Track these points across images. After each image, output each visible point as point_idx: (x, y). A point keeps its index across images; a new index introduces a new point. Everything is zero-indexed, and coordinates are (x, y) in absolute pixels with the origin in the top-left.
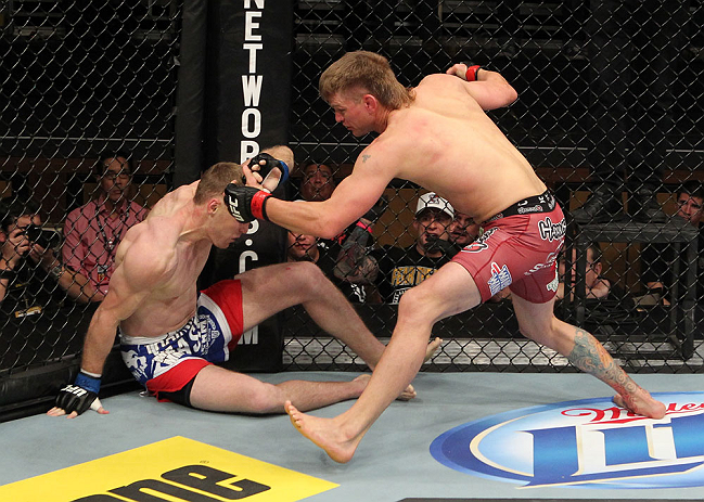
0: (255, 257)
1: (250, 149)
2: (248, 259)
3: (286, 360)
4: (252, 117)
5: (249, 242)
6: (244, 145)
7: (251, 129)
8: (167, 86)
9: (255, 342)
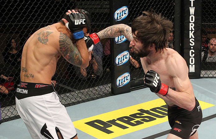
0: (193, 51)
1: (192, 25)
2: (192, 52)
3: (201, 76)
4: (192, 17)
5: (192, 48)
6: (190, 24)
7: (192, 20)
8: (172, 10)
9: (194, 72)
